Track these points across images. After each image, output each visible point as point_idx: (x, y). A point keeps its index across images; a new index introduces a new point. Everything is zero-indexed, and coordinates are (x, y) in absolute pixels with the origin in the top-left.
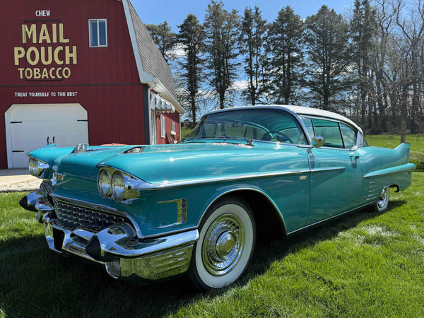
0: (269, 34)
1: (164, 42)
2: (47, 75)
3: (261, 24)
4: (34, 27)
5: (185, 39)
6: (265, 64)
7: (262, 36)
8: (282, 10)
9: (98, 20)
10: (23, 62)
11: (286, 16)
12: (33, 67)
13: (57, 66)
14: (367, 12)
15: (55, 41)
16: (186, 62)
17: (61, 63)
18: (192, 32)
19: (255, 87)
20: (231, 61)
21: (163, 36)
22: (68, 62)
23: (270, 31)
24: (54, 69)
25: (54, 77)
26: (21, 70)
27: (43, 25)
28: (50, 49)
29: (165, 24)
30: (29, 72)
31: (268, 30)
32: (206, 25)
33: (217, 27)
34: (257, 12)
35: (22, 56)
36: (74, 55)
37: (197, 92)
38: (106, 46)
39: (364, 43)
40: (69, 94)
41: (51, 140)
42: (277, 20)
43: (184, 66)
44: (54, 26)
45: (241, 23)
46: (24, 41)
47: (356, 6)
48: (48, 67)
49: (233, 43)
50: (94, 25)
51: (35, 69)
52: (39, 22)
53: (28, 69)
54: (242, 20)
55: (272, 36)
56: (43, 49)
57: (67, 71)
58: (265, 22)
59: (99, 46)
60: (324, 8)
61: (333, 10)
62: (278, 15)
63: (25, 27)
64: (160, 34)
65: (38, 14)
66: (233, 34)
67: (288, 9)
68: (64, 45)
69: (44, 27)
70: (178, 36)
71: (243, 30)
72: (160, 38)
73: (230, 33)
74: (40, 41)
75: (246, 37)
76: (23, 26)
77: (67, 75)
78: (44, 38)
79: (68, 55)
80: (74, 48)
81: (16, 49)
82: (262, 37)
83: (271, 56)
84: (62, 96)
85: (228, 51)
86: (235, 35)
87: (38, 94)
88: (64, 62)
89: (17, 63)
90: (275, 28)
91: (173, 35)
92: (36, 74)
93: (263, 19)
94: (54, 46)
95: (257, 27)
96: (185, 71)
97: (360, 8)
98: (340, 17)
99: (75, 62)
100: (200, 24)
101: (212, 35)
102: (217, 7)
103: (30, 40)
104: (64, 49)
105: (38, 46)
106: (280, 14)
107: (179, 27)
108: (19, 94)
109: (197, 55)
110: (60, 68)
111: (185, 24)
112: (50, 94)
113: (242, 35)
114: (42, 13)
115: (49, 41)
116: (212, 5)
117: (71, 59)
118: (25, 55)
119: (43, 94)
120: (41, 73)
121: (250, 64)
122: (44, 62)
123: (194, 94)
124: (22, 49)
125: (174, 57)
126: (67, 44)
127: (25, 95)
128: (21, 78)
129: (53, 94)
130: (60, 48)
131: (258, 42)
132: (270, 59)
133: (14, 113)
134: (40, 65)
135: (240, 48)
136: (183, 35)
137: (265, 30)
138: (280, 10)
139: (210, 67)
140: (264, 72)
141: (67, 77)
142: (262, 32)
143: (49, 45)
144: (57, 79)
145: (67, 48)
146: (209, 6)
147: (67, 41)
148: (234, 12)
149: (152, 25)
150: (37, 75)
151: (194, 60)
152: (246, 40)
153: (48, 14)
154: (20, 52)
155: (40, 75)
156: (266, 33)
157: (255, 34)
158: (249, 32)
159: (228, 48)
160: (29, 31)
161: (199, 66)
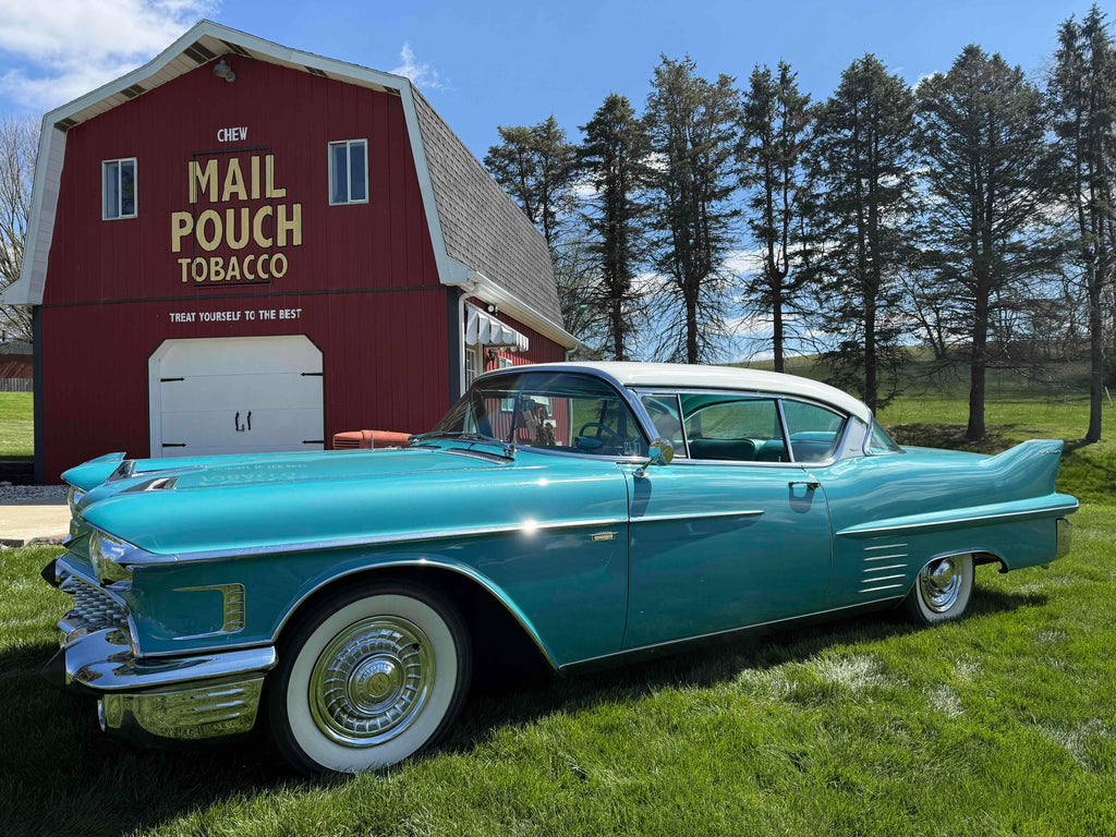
0: (818, 132)
1: (548, 168)
2: (237, 273)
3: (795, 107)
4: (213, 165)
5: (597, 159)
6: (807, 209)
7: (799, 137)
8: (853, 68)
9: (349, 142)
10: (190, 243)
11: (864, 81)
12: (207, 255)
13: (261, 251)
14: (1098, 54)
15: (256, 195)
16: (599, 215)
17: (267, 243)
18: (616, 140)
19: (782, 269)
20: (715, 207)
21: (545, 154)
22: (282, 242)
23: (820, 124)
24: (252, 257)
25: (251, 277)
26: (184, 262)
27: (232, 160)
28: (245, 212)
29: (551, 123)
30: (200, 266)
31: (814, 121)
32: (650, 120)
33: (677, 122)
34: (783, 76)
35: (187, 231)
36: (296, 225)
37: (628, 287)
38: (366, 200)
39: (1093, 141)
40: (285, 314)
41: (243, 420)
42: (839, 94)
43: (595, 226)
44: (255, 161)
45: (741, 108)
46: (193, 199)
47: (1063, 39)
48: (241, 255)
49: (720, 159)
50: (341, 153)
51: (213, 260)
52: (224, 153)
53: (199, 260)
54: (746, 100)
55: (825, 137)
56: (230, 213)
57: (279, 263)
58: (806, 101)
59: (350, 201)
60: (971, 52)
61: (996, 57)
62: (840, 81)
63: (194, 168)
64: (536, 150)
65: (222, 135)
66: (719, 138)
67: (868, 62)
68: (274, 203)
69: (234, 164)
70: (581, 153)
71: (747, 125)
72: (536, 158)
73: (713, 135)
74: (226, 197)
75: (755, 142)
76: (191, 164)
77: (279, 271)
78: (234, 189)
79: (283, 225)
80: (297, 208)
81: (176, 217)
82: (797, 142)
83: (822, 187)
84: (269, 320)
85: (707, 181)
86: (725, 139)
87: (218, 316)
88: (275, 241)
89: (176, 247)
90: (831, 117)
91: (567, 150)
92: (215, 271)
93: (802, 93)
94: (254, 206)
95: (784, 115)
96: (598, 238)
97: (1078, 43)
98: (1018, 75)
99: (297, 241)
100: (635, 117)
101: (666, 142)
102: (679, 72)
103: (203, 196)
104: (275, 211)
105: (221, 208)
106: (847, 76)
107: (582, 129)
108: (179, 317)
109: (629, 196)
110: (266, 256)
111: (598, 122)
112: (243, 315)
113: (745, 139)
114: (230, 135)
115: (243, 196)
116: (664, 68)
117: (289, 233)
118: (194, 229)
119: (228, 316)
120: (225, 267)
121: (769, 211)
122: (233, 245)
123: (621, 292)
124: (187, 216)
125: (572, 203)
126: (280, 201)
127: (191, 317)
128: (185, 279)
129: (250, 315)
130: (267, 210)
131: (786, 154)
132: (818, 196)
133: (168, 359)
134: (224, 251)
135: (738, 172)
136: (593, 148)
137: (807, 121)
138: (847, 67)
139: (658, 226)
140: (807, 230)
141: (280, 275)
142: (800, 128)
143: (244, 204)
144: (258, 280)
145: (282, 209)
146: (658, 72)
147: (281, 193)
148: (724, 81)
149: (518, 130)
150: (217, 273)
151: (622, 209)
152: (754, 150)
153: (243, 136)
154: (183, 224)
155: (222, 272)
156: (808, 129)
157: (779, 135)
158: (763, 130)
159: (706, 173)
160: (204, 175)
161: (632, 222)
